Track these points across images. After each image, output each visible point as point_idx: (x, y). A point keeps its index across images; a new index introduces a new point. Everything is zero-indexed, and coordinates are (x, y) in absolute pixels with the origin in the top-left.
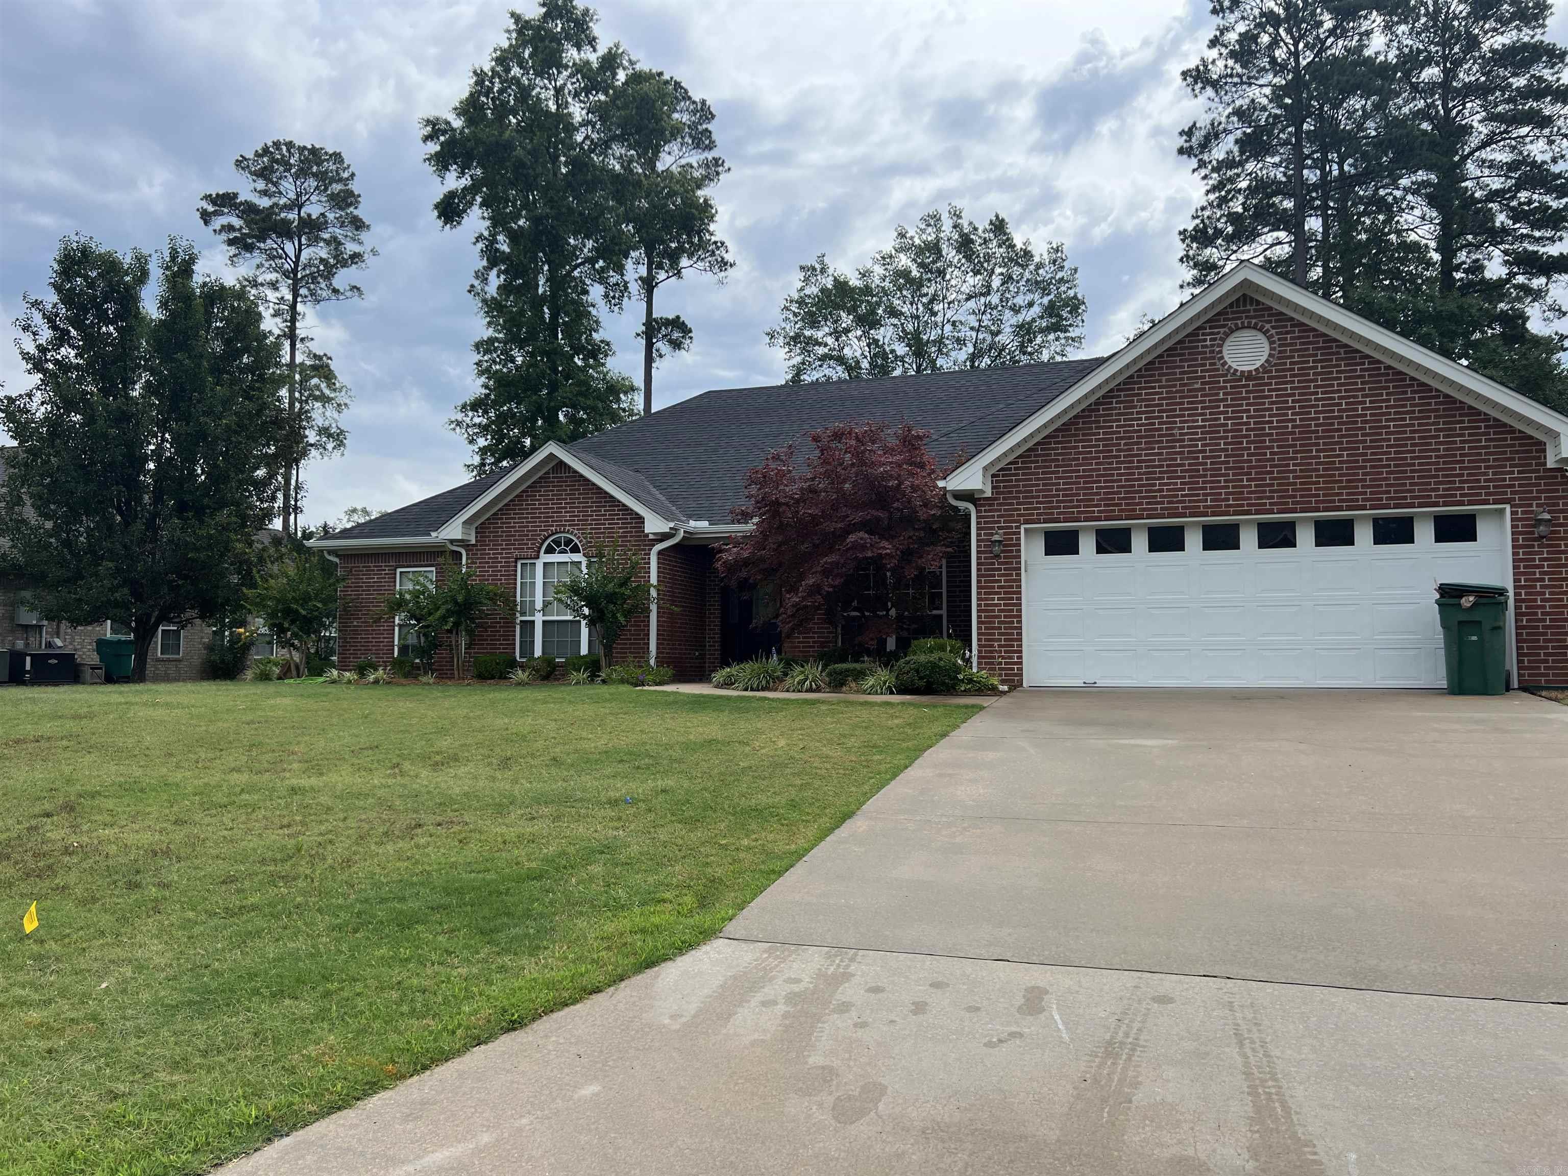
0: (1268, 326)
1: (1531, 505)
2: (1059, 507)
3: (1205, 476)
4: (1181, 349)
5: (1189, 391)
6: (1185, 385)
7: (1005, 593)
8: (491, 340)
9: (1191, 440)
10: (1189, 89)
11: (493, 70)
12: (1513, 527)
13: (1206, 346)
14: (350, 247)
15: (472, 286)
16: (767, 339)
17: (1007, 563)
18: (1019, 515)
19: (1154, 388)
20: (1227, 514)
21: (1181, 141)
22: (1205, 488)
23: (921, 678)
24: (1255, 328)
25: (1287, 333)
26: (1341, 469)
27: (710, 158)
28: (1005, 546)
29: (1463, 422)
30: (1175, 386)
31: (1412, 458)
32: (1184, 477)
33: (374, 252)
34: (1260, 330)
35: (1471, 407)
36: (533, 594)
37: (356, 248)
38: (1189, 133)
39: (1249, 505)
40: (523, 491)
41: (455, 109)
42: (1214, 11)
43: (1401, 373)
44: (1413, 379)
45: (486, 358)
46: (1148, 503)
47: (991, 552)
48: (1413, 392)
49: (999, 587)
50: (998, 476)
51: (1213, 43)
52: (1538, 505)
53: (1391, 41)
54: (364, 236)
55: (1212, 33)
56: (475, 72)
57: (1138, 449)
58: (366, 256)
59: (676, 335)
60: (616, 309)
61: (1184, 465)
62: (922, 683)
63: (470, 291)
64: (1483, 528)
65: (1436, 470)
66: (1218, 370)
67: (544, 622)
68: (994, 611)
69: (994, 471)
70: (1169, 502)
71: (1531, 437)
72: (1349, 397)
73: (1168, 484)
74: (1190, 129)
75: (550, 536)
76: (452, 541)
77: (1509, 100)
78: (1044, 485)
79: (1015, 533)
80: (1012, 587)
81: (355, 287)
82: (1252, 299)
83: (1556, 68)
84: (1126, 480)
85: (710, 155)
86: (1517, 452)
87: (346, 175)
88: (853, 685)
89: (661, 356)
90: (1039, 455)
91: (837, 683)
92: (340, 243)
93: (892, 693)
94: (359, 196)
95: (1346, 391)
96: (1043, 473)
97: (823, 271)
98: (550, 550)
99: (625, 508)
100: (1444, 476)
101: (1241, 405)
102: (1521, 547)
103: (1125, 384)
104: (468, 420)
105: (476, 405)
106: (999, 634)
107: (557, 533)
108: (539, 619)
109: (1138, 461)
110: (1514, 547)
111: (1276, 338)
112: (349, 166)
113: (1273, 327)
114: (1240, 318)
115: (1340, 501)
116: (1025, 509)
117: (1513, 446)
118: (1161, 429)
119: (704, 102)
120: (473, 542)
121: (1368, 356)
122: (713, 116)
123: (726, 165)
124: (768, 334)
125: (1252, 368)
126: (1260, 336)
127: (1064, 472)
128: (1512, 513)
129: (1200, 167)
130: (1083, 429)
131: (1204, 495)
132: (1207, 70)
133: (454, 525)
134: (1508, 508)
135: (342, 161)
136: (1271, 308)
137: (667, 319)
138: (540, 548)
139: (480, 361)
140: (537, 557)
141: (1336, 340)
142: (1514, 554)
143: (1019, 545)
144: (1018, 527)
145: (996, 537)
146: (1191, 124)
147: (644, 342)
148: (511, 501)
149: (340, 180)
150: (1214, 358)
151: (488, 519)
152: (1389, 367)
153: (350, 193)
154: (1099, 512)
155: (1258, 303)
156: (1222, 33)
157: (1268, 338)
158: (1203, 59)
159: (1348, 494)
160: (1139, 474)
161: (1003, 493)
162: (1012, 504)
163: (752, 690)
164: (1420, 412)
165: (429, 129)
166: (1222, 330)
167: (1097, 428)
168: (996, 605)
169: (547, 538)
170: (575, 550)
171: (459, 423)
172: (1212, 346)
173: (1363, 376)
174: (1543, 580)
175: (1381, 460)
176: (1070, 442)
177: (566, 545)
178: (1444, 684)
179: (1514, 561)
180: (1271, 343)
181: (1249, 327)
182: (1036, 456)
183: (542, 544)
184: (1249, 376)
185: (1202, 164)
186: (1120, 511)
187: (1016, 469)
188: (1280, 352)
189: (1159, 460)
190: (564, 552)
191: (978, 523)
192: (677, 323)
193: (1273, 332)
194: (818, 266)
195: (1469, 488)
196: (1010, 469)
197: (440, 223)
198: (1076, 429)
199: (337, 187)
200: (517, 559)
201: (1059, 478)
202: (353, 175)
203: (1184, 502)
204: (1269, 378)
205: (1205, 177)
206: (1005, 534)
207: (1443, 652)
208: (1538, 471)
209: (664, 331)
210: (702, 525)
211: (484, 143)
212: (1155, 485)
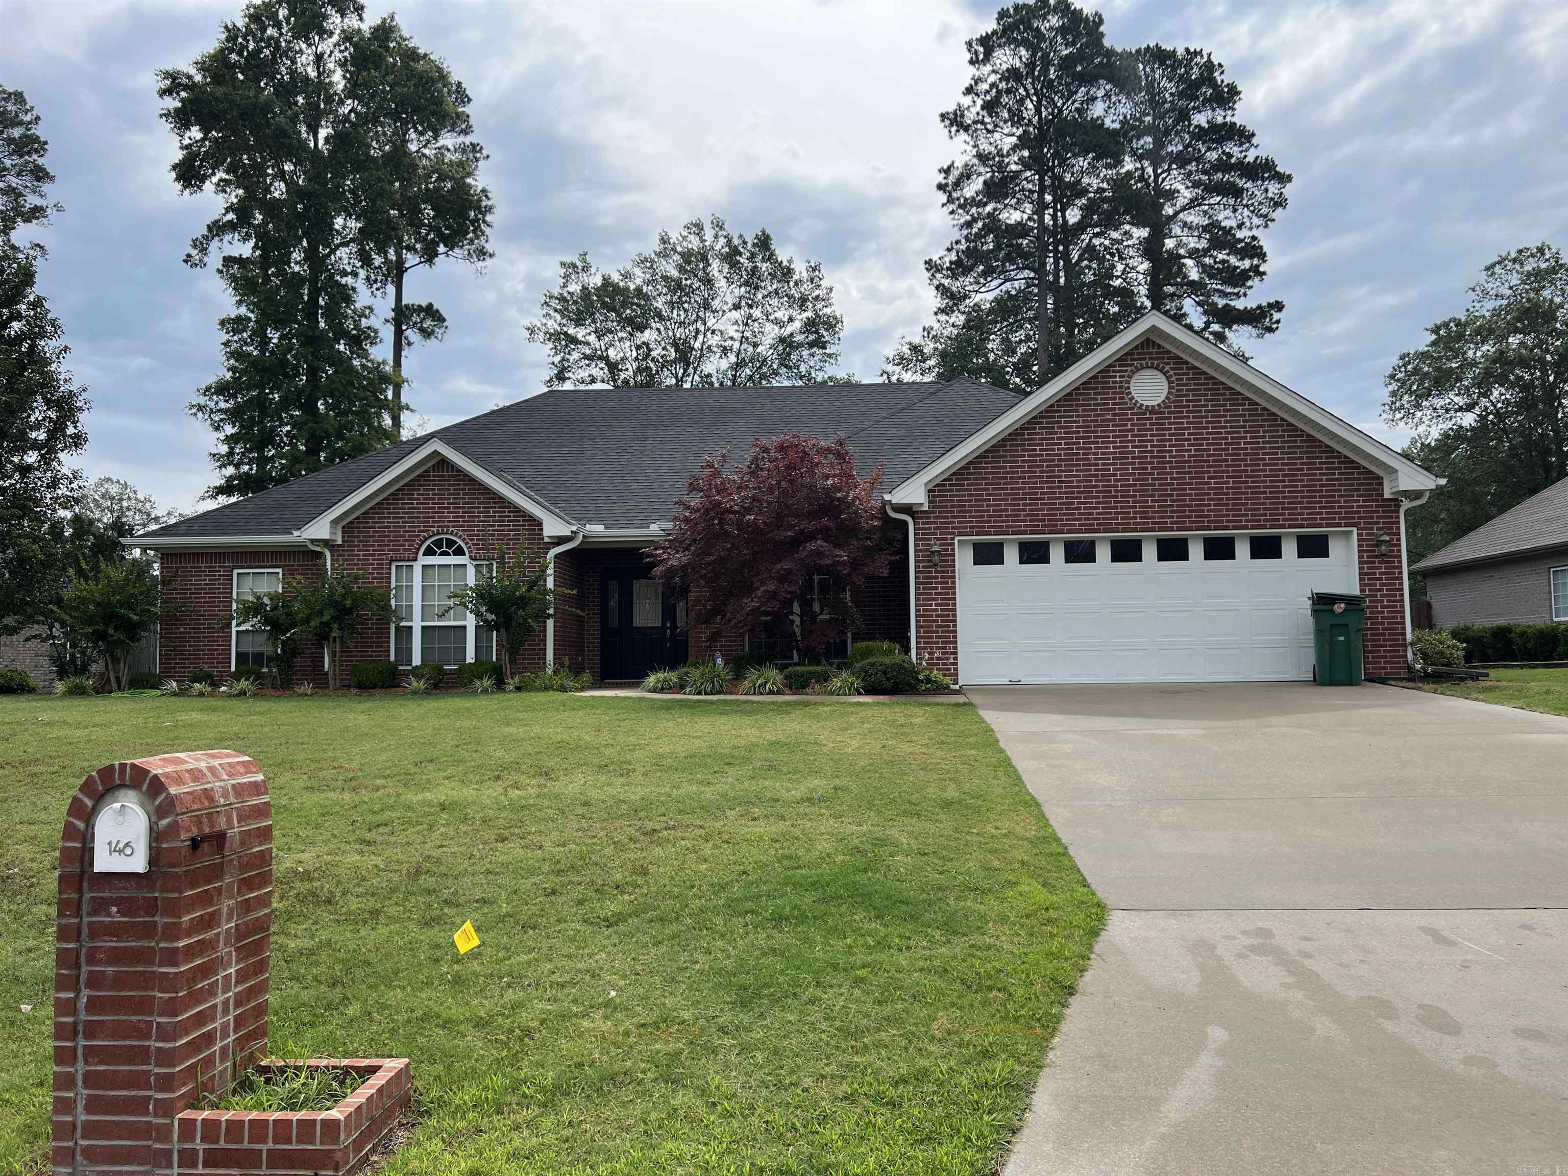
0: (1167, 368)
1: (1372, 529)
2: (990, 522)
3: (1116, 497)
4: (1095, 383)
5: (1102, 421)
6: (1098, 415)
7: (942, 599)
8: (239, 320)
9: (1104, 464)
10: (946, 130)
11: (247, 27)
12: (1359, 546)
13: (1116, 382)
14: (32, 200)
15: (189, 256)
16: (527, 333)
17: (943, 572)
18: (953, 528)
19: (1072, 416)
20: (1135, 530)
21: (940, 178)
22: (1116, 508)
23: (888, 679)
24: (1157, 368)
25: (1183, 374)
26: (1228, 494)
27: (468, 143)
28: (943, 556)
29: (1321, 458)
30: (1090, 416)
31: (1283, 487)
32: (1098, 497)
33: (58, 208)
34: (1161, 371)
35: (1327, 446)
36: (410, 598)
37: (38, 202)
38: (947, 171)
39: (1153, 523)
40: (398, 490)
41: (196, 63)
42: (971, 62)
43: (1274, 414)
44: (1283, 419)
45: (236, 338)
46: (1067, 520)
47: (930, 561)
48: (1283, 431)
49: (936, 594)
50: (934, 491)
51: (969, 91)
52: (1378, 529)
53: (1109, 107)
54: (46, 187)
55: (968, 82)
56: (226, 27)
57: (1059, 471)
58: (49, 211)
59: (428, 323)
60: (379, 293)
61: (1098, 486)
62: (889, 684)
63: (186, 261)
64: (1334, 546)
65: (1302, 497)
66: (1126, 403)
67: (423, 627)
68: (931, 616)
69: (930, 487)
70: (1085, 519)
71: (1372, 473)
72: (1234, 433)
73: (1085, 503)
74: (949, 168)
75: (430, 537)
76: (313, 541)
77: (1205, 172)
78: (976, 500)
79: (950, 545)
80: (948, 594)
81: (38, 245)
82: (1154, 342)
83: (1245, 146)
84: (1049, 499)
85: (468, 140)
86: (1362, 484)
87: (28, 118)
88: (817, 687)
89: (409, 344)
90: (971, 474)
91: (798, 684)
92: (20, 195)
93: (859, 694)
94: (46, 143)
95: (1231, 427)
96: (975, 490)
97: (586, 268)
98: (429, 552)
99: (518, 511)
100: (1308, 502)
101: (1146, 435)
102: (1366, 562)
103: (1046, 411)
104: (212, 404)
105: (222, 389)
106: (937, 637)
107: (438, 534)
108: (417, 624)
109: (1059, 482)
110: (1360, 563)
111: (1174, 378)
112: (32, 108)
113: (1172, 369)
114: (1144, 359)
115: (1227, 521)
116: (959, 522)
117: (1359, 479)
118: (1078, 454)
119: (459, 84)
120: (340, 542)
121: (1248, 399)
122: (469, 100)
123: (485, 153)
124: (528, 329)
125: (1155, 403)
126: (1160, 375)
127: (994, 489)
128: (1359, 535)
129: (948, 201)
130: (1011, 451)
131: (1116, 513)
132: (962, 116)
133: (321, 523)
134: (1355, 529)
135: (23, 102)
136: (1170, 352)
137: (419, 306)
138: (418, 550)
139: (229, 341)
140: (415, 560)
141: (1222, 383)
142: (1360, 568)
143: (954, 555)
144: (953, 539)
145: (936, 548)
146: (949, 163)
147: (393, 328)
148: (385, 499)
149: (21, 123)
150: (1122, 393)
151: (358, 518)
152: (1265, 409)
153: (36, 139)
154: (1025, 526)
155: (1159, 346)
156: (976, 83)
157: (1167, 378)
158: (959, 105)
159: (1234, 516)
160: (1060, 493)
161: (939, 507)
162: (947, 517)
163: (706, 694)
164: (1289, 447)
165: (168, 82)
166: (1129, 369)
167: (1022, 450)
168: (933, 610)
169: (426, 539)
170: (459, 552)
171: (200, 408)
172: (1121, 382)
173: (1245, 415)
174: (1382, 590)
175: (1259, 487)
176: (999, 462)
177: (449, 547)
178: (1310, 677)
179: (1360, 574)
180: (1170, 383)
181: (1152, 367)
182: (968, 474)
183: (420, 546)
184: (1152, 410)
185: (950, 200)
186: (1043, 526)
187: (950, 485)
188: (1178, 391)
189: (1077, 482)
190: (447, 554)
191: (915, 534)
192: (430, 311)
193: (1172, 372)
194: (578, 264)
195: (1327, 513)
196: (945, 485)
197: (178, 186)
198: (1004, 451)
199: (17, 132)
200: (392, 561)
201: (990, 495)
202: (38, 118)
203: (1098, 519)
204: (1169, 413)
205: (952, 212)
206: (941, 545)
207: (1313, 650)
208: (1377, 501)
209: (415, 318)
210: (596, 529)
211: (239, 106)
212: (1073, 503)
